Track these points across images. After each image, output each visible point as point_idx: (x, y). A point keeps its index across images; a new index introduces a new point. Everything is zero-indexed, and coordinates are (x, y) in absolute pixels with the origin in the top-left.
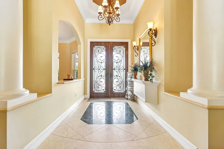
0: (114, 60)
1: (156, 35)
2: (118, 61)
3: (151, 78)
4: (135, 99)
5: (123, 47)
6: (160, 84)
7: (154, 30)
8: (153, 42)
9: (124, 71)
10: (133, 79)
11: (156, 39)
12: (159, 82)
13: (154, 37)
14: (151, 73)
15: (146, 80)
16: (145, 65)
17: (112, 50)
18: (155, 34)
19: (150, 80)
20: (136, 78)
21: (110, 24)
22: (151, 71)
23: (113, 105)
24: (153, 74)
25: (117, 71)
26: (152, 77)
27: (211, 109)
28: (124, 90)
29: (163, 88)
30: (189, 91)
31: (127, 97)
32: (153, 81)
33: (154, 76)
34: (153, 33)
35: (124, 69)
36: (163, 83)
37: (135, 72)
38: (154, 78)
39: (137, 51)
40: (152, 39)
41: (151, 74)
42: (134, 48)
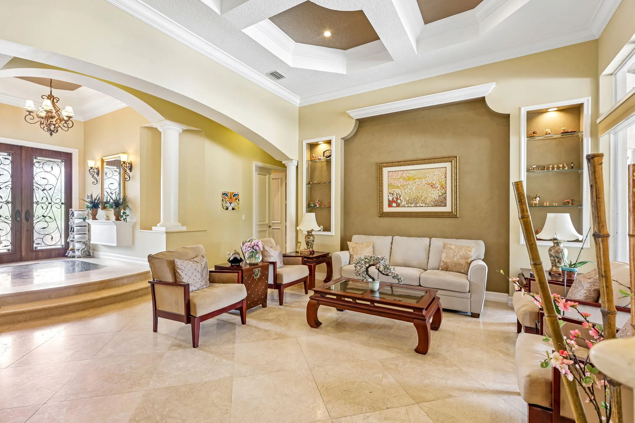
0: (34, 184)
1: (131, 169)
2: (47, 187)
3: (124, 217)
4: (92, 254)
5: (60, 161)
6: (135, 223)
7: (129, 164)
8: (126, 176)
9: (63, 206)
10: (90, 221)
11: (131, 174)
12: (135, 221)
13: (128, 171)
14: (125, 211)
15: (118, 219)
16: (116, 201)
17: (32, 164)
18: (130, 167)
19: (124, 219)
20: (94, 218)
21: (51, 134)
22: (125, 210)
23: (35, 274)
24: (127, 212)
25: (45, 207)
26: (126, 216)
27: (167, 233)
28: (63, 243)
29: (138, 227)
30: (158, 225)
31: (73, 254)
32: (127, 220)
33: (128, 215)
34: (127, 166)
35: (62, 204)
36: (139, 222)
37: (95, 209)
38: (128, 217)
39: (96, 175)
40: (126, 172)
41: (124, 213)
42: (90, 170)
